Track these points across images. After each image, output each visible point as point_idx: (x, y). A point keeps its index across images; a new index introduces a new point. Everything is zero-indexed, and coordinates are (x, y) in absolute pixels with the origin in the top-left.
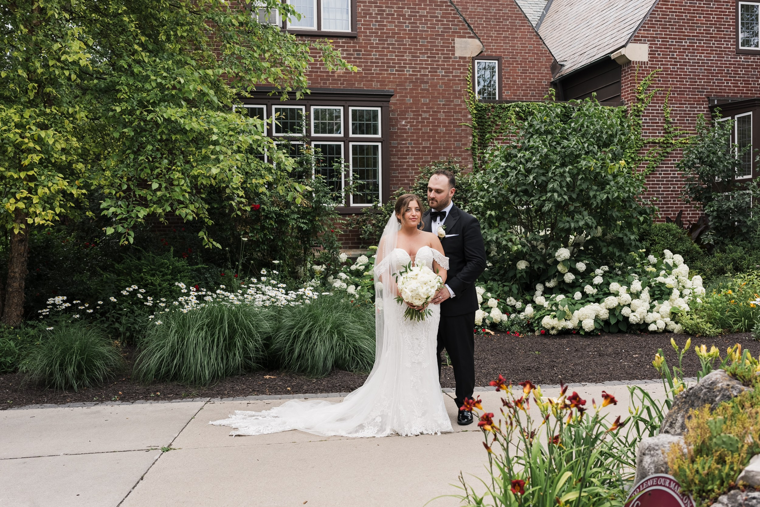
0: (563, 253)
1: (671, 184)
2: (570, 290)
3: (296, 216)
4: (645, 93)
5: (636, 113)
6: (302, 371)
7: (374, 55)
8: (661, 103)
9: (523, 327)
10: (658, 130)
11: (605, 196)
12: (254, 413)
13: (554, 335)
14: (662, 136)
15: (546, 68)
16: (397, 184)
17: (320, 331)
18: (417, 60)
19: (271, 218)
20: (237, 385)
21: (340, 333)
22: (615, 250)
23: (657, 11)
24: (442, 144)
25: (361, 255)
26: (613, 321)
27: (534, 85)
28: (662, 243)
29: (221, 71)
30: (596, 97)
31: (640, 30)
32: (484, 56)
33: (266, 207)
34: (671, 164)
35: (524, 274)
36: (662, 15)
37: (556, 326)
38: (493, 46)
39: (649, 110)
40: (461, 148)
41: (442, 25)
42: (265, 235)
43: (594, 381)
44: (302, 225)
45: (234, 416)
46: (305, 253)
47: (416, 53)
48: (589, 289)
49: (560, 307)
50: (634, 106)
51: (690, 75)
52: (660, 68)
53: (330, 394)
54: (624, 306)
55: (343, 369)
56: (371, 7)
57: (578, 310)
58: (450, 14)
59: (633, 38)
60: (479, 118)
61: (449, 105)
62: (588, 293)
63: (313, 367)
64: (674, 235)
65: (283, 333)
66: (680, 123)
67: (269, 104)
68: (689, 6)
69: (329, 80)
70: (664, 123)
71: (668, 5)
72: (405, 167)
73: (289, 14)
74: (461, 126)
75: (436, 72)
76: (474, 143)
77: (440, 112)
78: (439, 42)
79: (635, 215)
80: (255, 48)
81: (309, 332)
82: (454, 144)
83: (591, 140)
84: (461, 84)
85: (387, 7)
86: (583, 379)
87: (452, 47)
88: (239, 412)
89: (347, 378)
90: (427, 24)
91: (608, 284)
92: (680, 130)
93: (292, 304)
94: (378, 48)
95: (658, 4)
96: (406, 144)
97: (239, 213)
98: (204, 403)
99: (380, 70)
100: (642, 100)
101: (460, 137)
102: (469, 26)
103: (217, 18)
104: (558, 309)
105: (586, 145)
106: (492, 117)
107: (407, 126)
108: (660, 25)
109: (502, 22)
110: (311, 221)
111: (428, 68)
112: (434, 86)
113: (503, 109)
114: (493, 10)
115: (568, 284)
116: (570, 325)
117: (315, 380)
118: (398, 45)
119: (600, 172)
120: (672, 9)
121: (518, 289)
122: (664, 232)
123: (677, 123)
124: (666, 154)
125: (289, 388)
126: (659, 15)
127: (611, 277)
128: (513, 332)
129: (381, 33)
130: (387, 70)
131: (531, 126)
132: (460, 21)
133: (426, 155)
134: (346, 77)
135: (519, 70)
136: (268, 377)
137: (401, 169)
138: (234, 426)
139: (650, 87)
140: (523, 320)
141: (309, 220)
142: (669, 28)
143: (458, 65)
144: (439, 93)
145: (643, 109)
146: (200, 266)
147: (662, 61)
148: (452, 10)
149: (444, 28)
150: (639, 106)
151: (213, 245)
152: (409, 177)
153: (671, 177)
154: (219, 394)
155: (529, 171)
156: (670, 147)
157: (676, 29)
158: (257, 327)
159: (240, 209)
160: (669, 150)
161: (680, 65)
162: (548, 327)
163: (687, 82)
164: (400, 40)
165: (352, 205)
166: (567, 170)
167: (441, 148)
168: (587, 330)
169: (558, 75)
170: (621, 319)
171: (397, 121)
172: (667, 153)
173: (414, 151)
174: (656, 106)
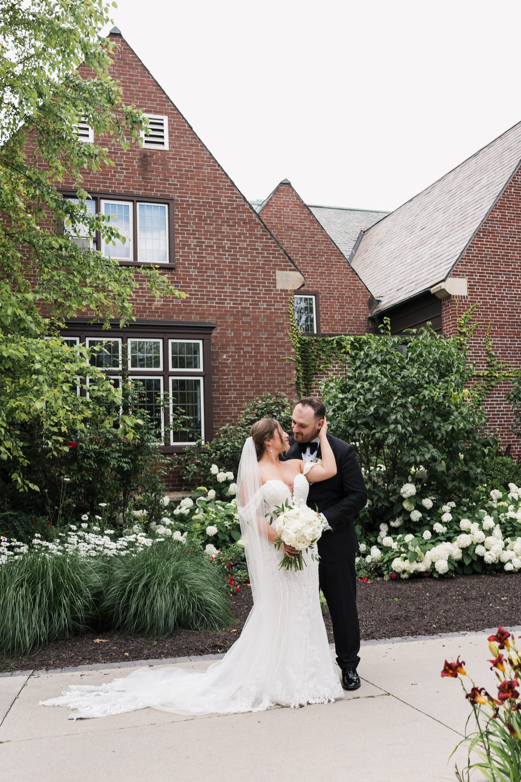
0: (409, 489)
1: (498, 418)
2: (417, 529)
3: (117, 455)
4: (467, 327)
5: (459, 347)
6: (140, 631)
7: (193, 287)
8: (483, 337)
9: (370, 571)
10: (481, 363)
11: (450, 427)
12: (93, 687)
13: (405, 579)
14: (485, 370)
15: (363, 303)
16: (219, 421)
17: (159, 584)
18: (237, 293)
19: (89, 458)
20: (64, 653)
21: (182, 586)
22: (461, 485)
23: (473, 247)
24: (265, 379)
25: (183, 498)
26: (467, 562)
27: (352, 320)
28: (499, 477)
29: (38, 297)
30: (431, 326)
31: (458, 265)
32: (301, 291)
33: (84, 445)
34: (496, 397)
35: (367, 513)
36: (478, 250)
37: (408, 569)
38: (310, 281)
39: (471, 343)
40: (285, 383)
41: (263, 257)
42: (83, 476)
43: (473, 629)
44: (124, 465)
45: (68, 693)
46: (124, 496)
47: (237, 285)
48: (439, 528)
49: (410, 548)
50: (457, 339)
51: (509, 309)
52: (479, 302)
53: (178, 659)
54: (477, 544)
55: (185, 628)
56: (190, 238)
57: (429, 550)
58: (271, 246)
59: (452, 273)
60: (303, 352)
61: (272, 338)
62: (437, 531)
63: (152, 625)
64: (509, 469)
65: (115, 587)
66: (502, 357)
67: (82, 336)
68: (503, 243)
69: (146, 312)
70: (487, 356)
71: (483, 241)
72: (227, 403)
73: (113, 238)
74: (284, 360)
75: (258, 305)
76: (298, 377)
77: (263, 346)
78: (260, 275)
79: (479, 447)
80: (75, 273)
81: (146, 585)
82: (278, 379)
83: (432, 369)
84: (283, 317)
85: (206, 239)
86: (460, 628)
87: (274, 279)
88: (75, 687)
89: (192, 639)
90: (247, 256)
91: (458, 521)
92: (503, 363)
93: (123, 553)
94: (197, 279)
95: (474, 240)
96: (227, 379)
97: (55, 453)
98: (26, 677)
99: (199, 302)
100: (464, 333)
101: (284, 371)
102: (290, 258)
103: (35, 240)
104: (408, 551)
105: (426, 375)
106: (315, 350)
107: (228, 360)
108: (477, 260)
109: (318, 258)
110: (133, 461)
111: (249, 301)
112: (256, 319)
113: (326, 342)
114: (309, 246)
115: (415, 523)
116: (422, 567)
117: (155, 643)
118: (218, 277)
119: (443, 402)
120: (487, 245)
121: (362, 530)
122: (499, 466)
123: (499, 356)
124: (490, 388)
125: (126, 654)
126: (475, 250)
127: (459, 514)
128: (360, 578)
129: (200, 265)
130: (207, 303)
131: (367, 355)
132: (281, 254)
133: (249, 390)
134: (164, 309)
135: (337, 305)
136: (98, 641)
137: (223, 406)
138: (72, 706)
139: (470, 320)
140: (369, 564)
141: (130, 459)
142: (485, 264)
143: (280, 298)
144: (261, 327)
145: (465, 343)
146: (8, 513)
147: (481, 295)
148: (272, 243)
149: (265, 261)
150: (462, 339)
151: (29, 488)
152: (231, 413)
153: (497, 411)
154: (42, 665)
155: (368, 402)
156: (494, 380)
157: (492, 264)
158: (86, 581)
159: (57, 449)
160: (493, 383)
161: (498, 299)
162: (398, 570)
163: (506, 315)
164: (220, 272)
165: (172, 443)
166: (410, 400)
167: (264, 383)
168: (441, 572)
169: (376, 310)
170: (475, 559)
171: (218, 355)
172: (492, 386)
173: (236, 386)
174: (478, 340)
